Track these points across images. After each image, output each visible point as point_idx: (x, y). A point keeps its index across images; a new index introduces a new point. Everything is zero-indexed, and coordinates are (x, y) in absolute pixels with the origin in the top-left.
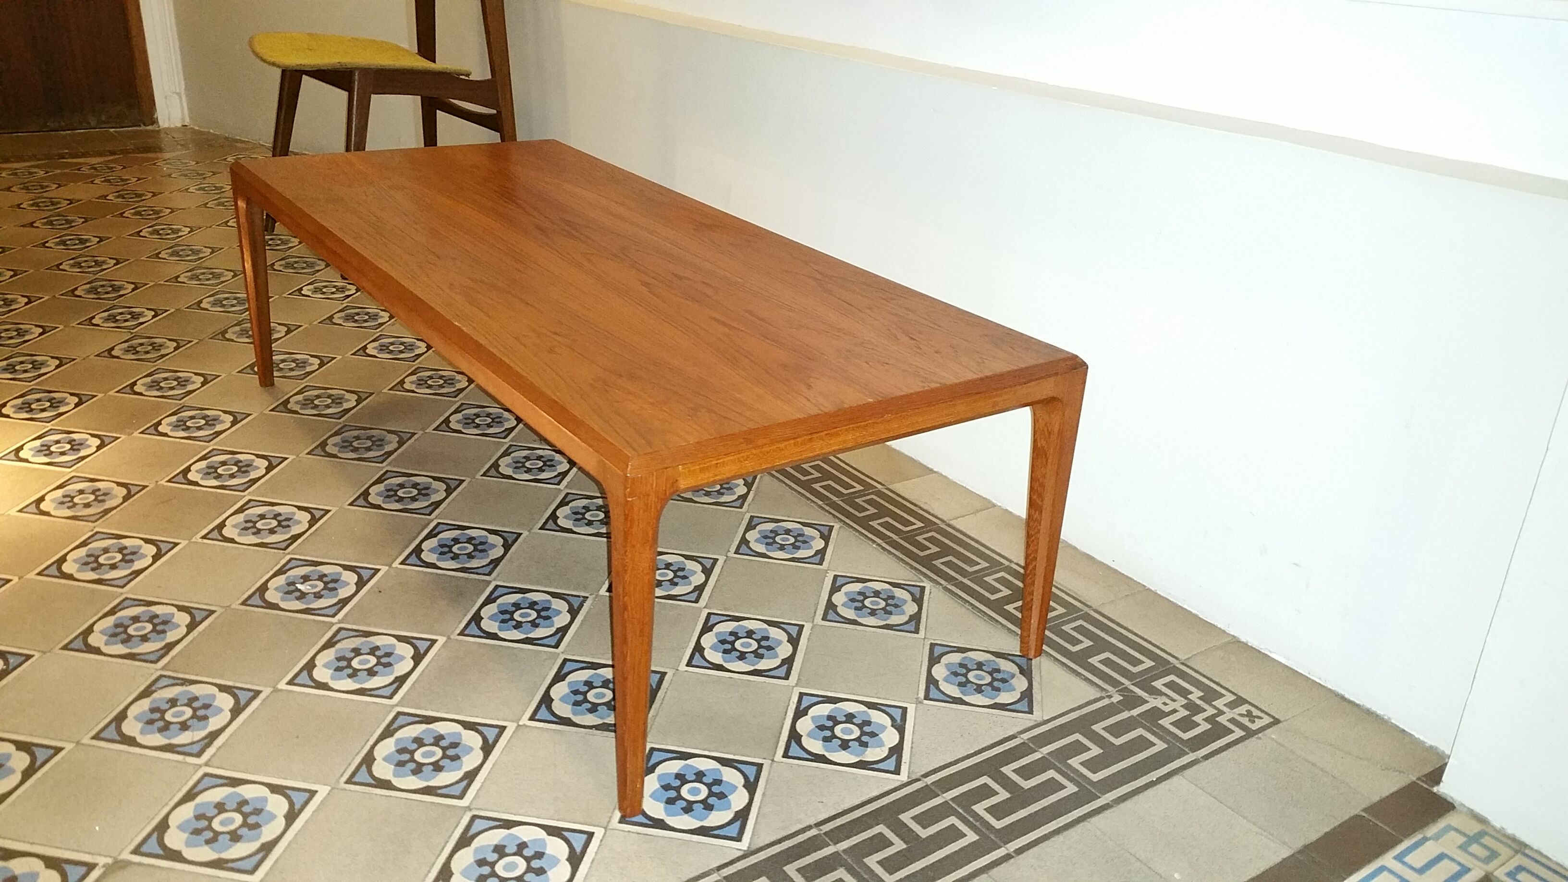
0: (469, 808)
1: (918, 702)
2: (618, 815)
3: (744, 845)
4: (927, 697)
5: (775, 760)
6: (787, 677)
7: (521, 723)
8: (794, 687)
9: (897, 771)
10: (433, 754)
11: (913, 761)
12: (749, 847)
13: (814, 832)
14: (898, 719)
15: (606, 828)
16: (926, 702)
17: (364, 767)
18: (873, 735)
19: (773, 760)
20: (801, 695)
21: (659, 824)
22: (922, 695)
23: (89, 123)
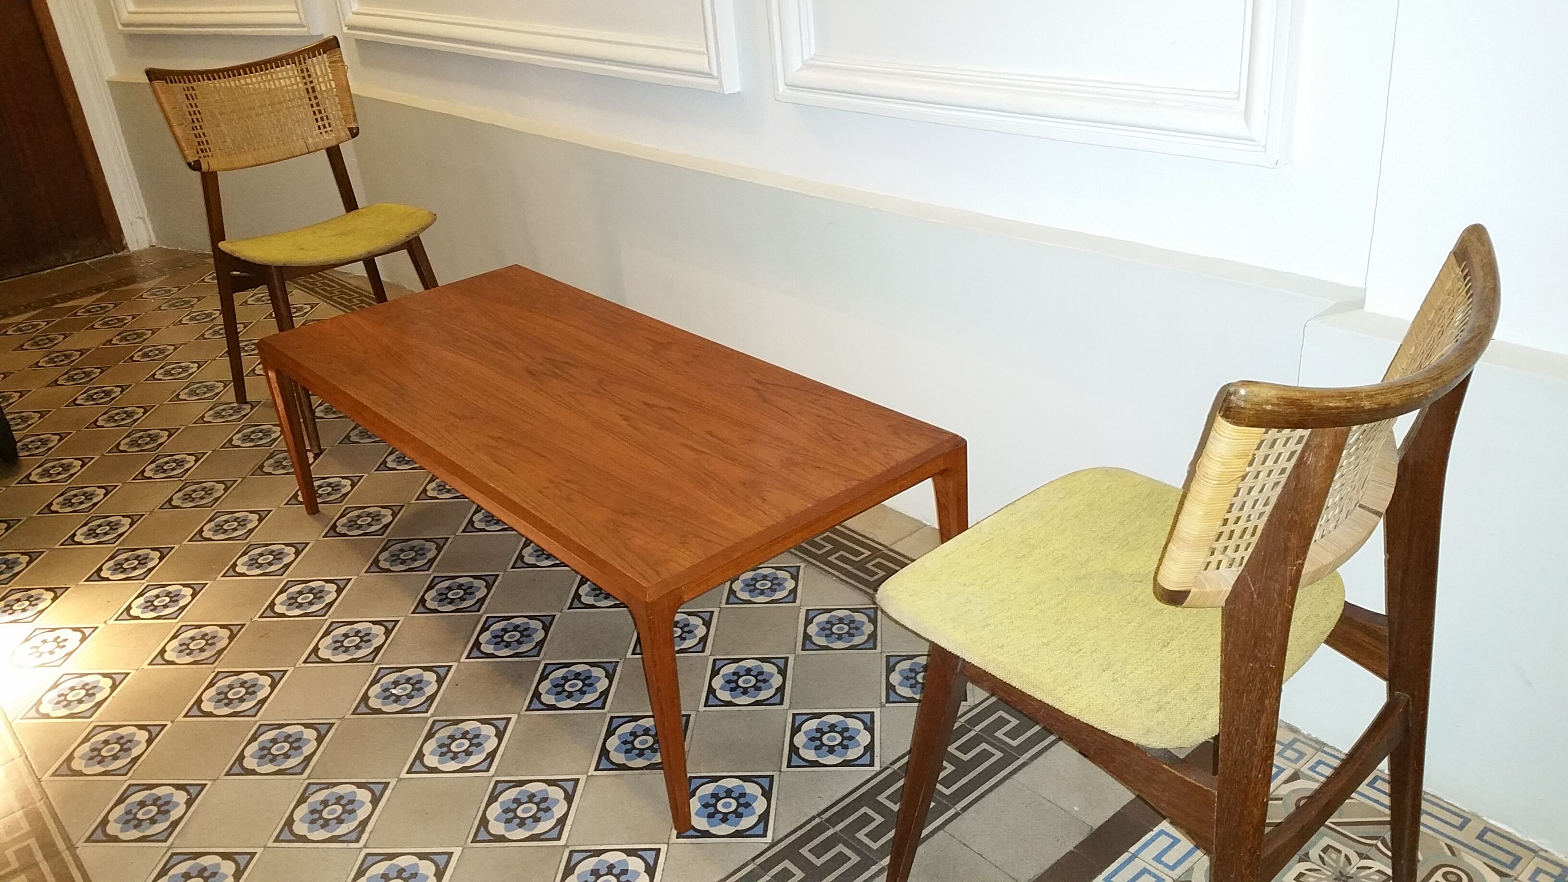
0: (566, 846)
1: (882, 706)
2: (675, 832)
3: (769, 839)
4: (888, 701)
5: (782, 770)
6: (781, 703)
7: (589, 774)
8: (788, 710)
9: (872, 764)
10: (530, 809)
11: (883, 754)
12: (773, 840)
13: (817, 820)
14: (868, 722)
15: (668, 844)
16: (887, 705)
17: (482, 829)
18: (851, 738)
19: (780, 771)
20: (794, 715)
21: (706, 834)
22: (884, 700)
23: (65, 259)
